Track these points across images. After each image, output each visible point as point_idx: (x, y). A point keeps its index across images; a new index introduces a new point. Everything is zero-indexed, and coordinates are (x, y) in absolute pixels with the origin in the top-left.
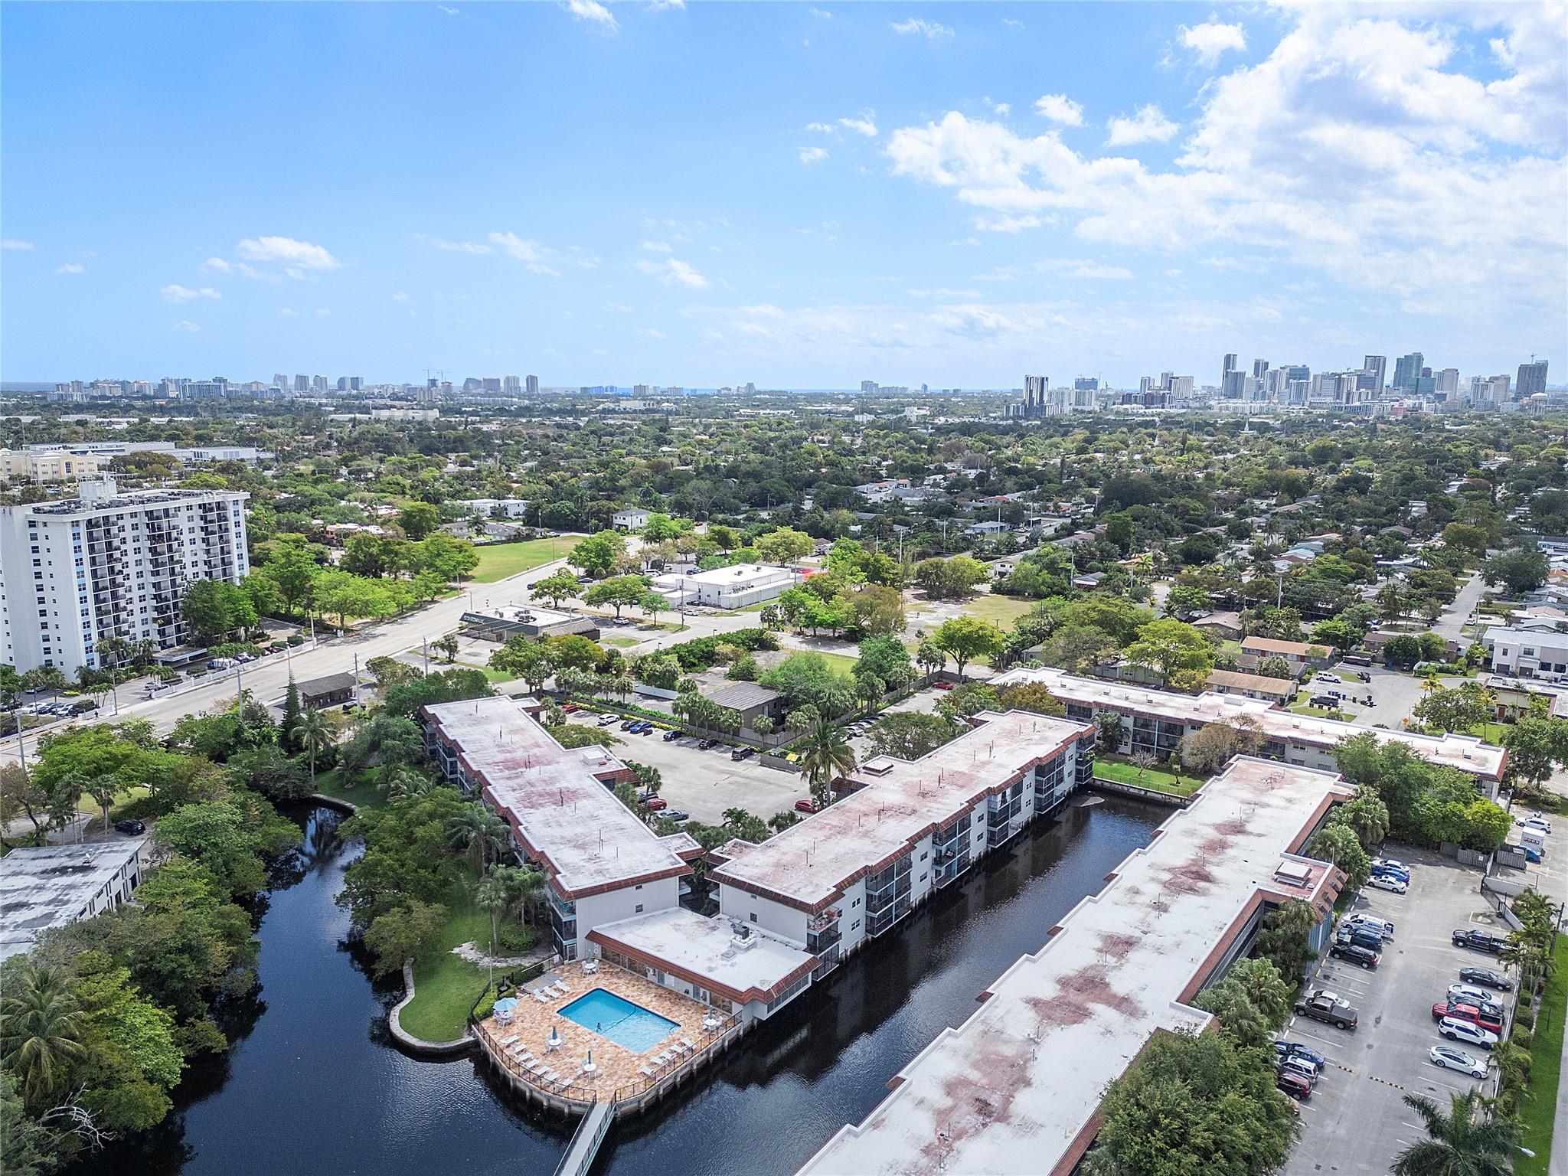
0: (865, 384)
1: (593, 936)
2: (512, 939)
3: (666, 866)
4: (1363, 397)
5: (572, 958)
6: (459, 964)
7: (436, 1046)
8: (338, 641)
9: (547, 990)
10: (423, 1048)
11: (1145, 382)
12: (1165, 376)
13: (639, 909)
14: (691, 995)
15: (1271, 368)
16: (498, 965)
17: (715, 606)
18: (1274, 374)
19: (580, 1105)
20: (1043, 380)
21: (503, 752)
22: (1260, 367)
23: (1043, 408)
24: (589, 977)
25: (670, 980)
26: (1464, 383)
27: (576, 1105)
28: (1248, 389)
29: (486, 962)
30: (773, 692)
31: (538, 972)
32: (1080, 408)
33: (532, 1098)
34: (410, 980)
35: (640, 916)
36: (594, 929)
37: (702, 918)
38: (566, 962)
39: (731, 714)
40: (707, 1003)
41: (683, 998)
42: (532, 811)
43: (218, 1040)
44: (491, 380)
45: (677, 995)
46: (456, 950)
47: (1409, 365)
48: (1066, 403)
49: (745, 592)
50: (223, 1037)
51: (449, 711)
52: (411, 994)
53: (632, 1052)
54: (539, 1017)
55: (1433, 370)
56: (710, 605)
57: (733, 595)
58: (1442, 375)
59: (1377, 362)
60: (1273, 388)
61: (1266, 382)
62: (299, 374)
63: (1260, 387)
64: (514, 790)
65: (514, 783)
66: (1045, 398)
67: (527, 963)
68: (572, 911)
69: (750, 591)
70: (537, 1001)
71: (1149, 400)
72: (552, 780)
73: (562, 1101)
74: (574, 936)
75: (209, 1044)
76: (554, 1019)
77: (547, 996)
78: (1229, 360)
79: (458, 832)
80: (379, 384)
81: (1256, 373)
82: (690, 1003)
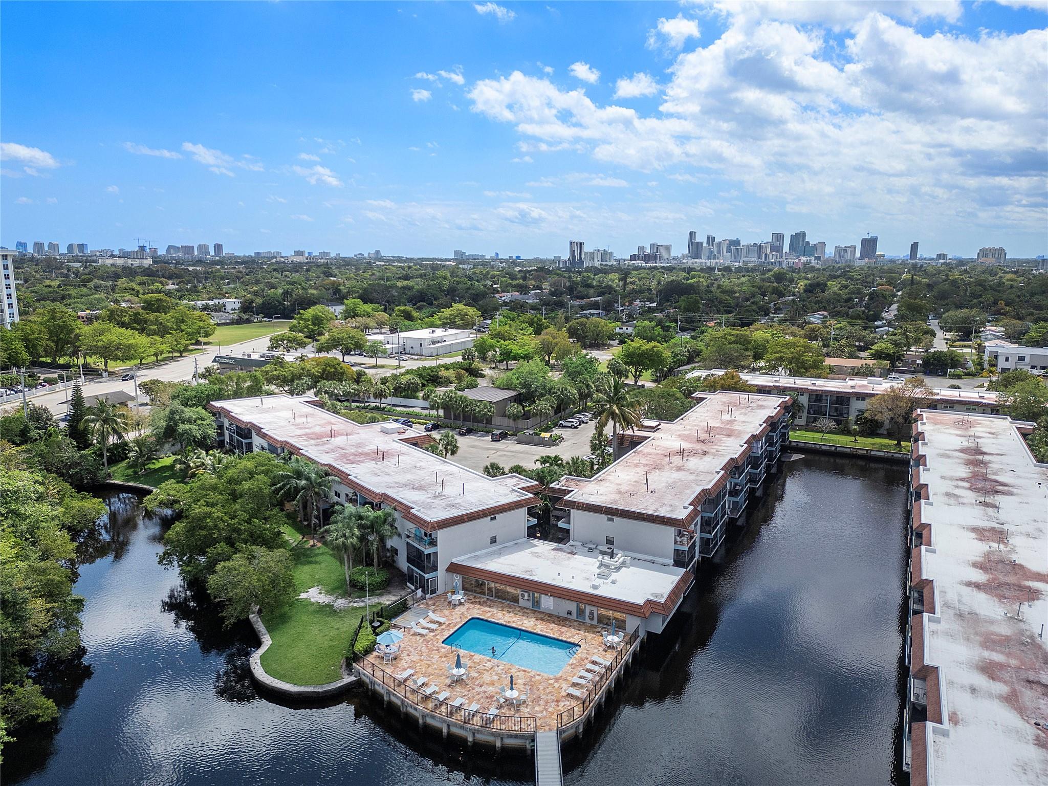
0: (456, 252)
1: (454, 568)
2: (365, 579)
3: (513, 498)
4: (775, 257)
5: (433, 592)
6: (312, 608)
7: (316, 690)
8: (103, 380)
9: (423, 622)
10: (300, 694)
11: (640, 249)
12: (652, 245)
13: (493, 541)
14: (574, 616)
15: (717, 240)
16: (355, 605)
17: (417, 355)
18: (719, 244)
19: (516, 736)
20: (581, 244)
21: (301, 428)
22: (710, 240)
23: (582, 262)
24: (458, 608)
25: (547, 603)
26: (830, 251)
27: (510, 736)
28: (705, 253)
29: (341, 603)
30: (511, 391)
31: (402, 608)
32: (604, 263)
33: (450, 735)
34: (260, 627)
35: (494, 548)
36: (454, 561)
37: (554, 545)
38: (428, 596)
39: (485, 405)
40: (595, 622)
41: (566, 619)
42: (354, 466)
43: (45, 707)
44: (187, 247)
45: (558, 617)
46: (303, 596)
47: (798, 239)
48: (596, 260)
49: (440, 344)
50: (50, 703)
51: (235, 405)
52: (267, 641)
53: (546, 675)
54: (424, 649)
55: (811, 243)
56: (414, 355)
57: (432, 346)
58: (815, 246)
59: (779, 237)
60: (719, 252)
61: (715, 249)
62: (36, 241)
63: (712, 252)
64: (327, 453)
65: (325, 448)
66: (583, 256)
67: (387, 600)
68: (433, 543)
69: (444, 344)
70: (415, 634)
71: (647, 258)
72: (360, 445)
73: (493, 734)
74: (435, 568)
75: (34, 713)
76: (443, 650)
77: (423, 628)
78: (692, 235)
79: (284, 485)
80: (100, 249)
81: (708, 243)
82: (576, 624)
